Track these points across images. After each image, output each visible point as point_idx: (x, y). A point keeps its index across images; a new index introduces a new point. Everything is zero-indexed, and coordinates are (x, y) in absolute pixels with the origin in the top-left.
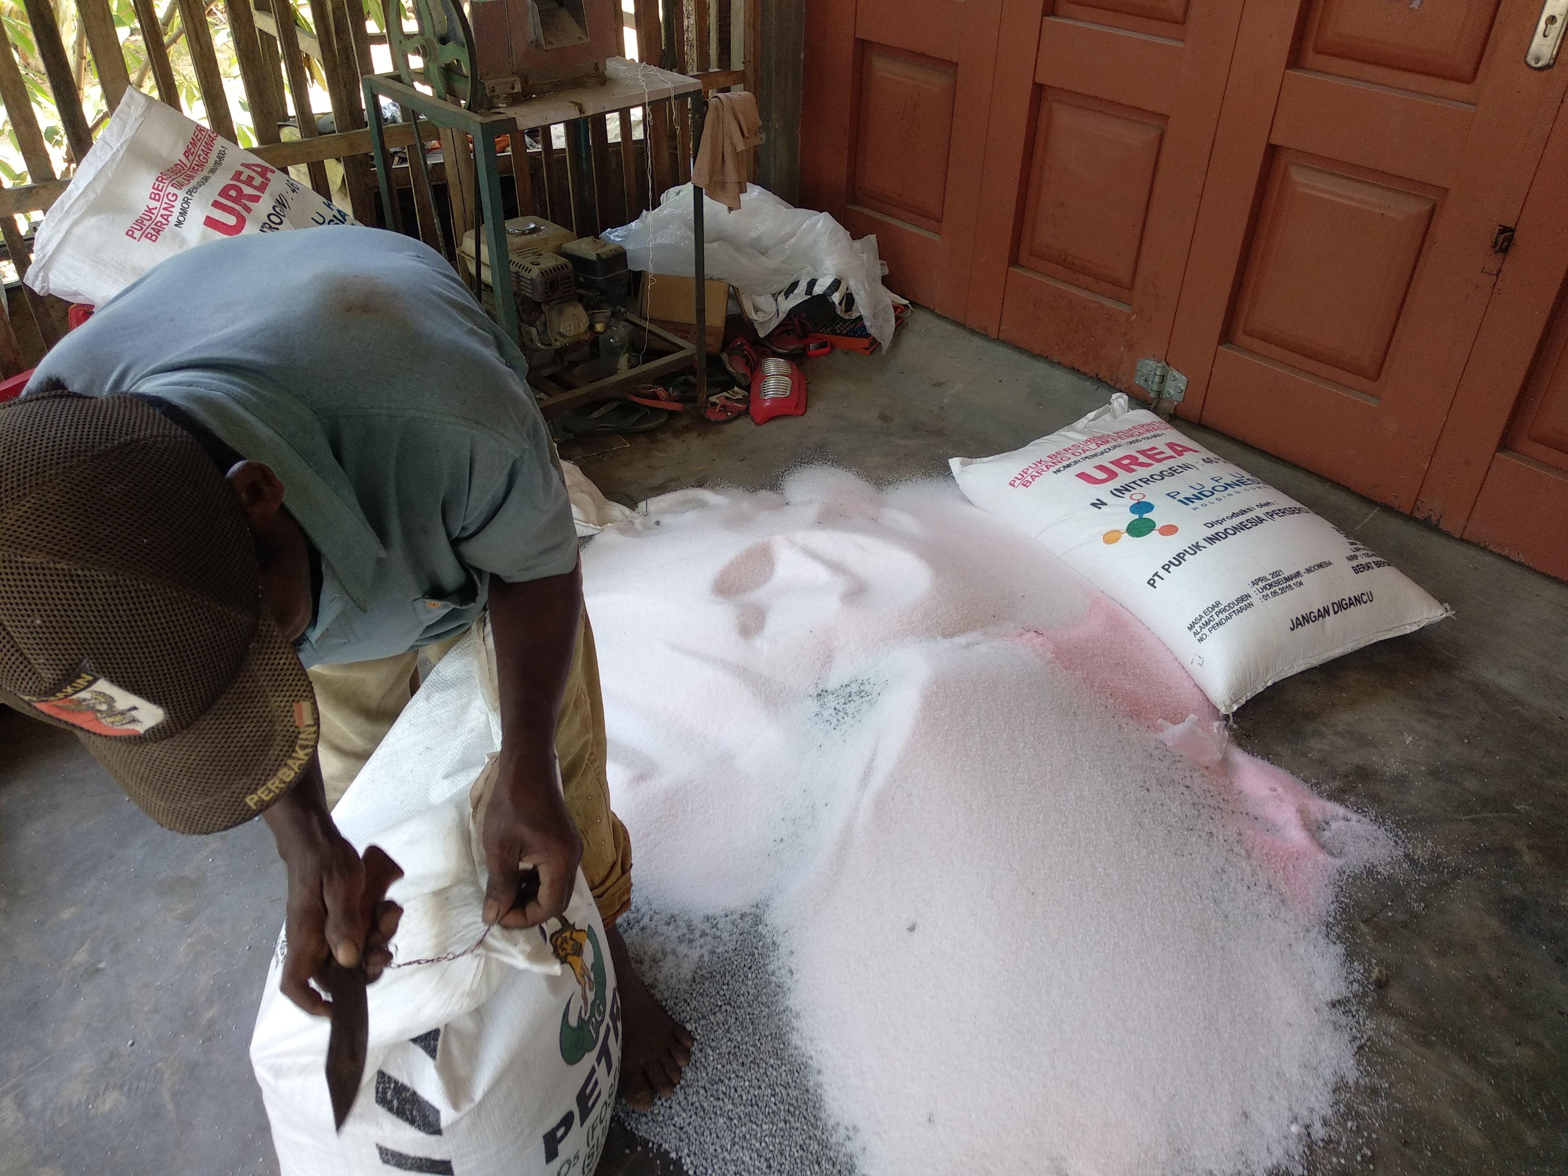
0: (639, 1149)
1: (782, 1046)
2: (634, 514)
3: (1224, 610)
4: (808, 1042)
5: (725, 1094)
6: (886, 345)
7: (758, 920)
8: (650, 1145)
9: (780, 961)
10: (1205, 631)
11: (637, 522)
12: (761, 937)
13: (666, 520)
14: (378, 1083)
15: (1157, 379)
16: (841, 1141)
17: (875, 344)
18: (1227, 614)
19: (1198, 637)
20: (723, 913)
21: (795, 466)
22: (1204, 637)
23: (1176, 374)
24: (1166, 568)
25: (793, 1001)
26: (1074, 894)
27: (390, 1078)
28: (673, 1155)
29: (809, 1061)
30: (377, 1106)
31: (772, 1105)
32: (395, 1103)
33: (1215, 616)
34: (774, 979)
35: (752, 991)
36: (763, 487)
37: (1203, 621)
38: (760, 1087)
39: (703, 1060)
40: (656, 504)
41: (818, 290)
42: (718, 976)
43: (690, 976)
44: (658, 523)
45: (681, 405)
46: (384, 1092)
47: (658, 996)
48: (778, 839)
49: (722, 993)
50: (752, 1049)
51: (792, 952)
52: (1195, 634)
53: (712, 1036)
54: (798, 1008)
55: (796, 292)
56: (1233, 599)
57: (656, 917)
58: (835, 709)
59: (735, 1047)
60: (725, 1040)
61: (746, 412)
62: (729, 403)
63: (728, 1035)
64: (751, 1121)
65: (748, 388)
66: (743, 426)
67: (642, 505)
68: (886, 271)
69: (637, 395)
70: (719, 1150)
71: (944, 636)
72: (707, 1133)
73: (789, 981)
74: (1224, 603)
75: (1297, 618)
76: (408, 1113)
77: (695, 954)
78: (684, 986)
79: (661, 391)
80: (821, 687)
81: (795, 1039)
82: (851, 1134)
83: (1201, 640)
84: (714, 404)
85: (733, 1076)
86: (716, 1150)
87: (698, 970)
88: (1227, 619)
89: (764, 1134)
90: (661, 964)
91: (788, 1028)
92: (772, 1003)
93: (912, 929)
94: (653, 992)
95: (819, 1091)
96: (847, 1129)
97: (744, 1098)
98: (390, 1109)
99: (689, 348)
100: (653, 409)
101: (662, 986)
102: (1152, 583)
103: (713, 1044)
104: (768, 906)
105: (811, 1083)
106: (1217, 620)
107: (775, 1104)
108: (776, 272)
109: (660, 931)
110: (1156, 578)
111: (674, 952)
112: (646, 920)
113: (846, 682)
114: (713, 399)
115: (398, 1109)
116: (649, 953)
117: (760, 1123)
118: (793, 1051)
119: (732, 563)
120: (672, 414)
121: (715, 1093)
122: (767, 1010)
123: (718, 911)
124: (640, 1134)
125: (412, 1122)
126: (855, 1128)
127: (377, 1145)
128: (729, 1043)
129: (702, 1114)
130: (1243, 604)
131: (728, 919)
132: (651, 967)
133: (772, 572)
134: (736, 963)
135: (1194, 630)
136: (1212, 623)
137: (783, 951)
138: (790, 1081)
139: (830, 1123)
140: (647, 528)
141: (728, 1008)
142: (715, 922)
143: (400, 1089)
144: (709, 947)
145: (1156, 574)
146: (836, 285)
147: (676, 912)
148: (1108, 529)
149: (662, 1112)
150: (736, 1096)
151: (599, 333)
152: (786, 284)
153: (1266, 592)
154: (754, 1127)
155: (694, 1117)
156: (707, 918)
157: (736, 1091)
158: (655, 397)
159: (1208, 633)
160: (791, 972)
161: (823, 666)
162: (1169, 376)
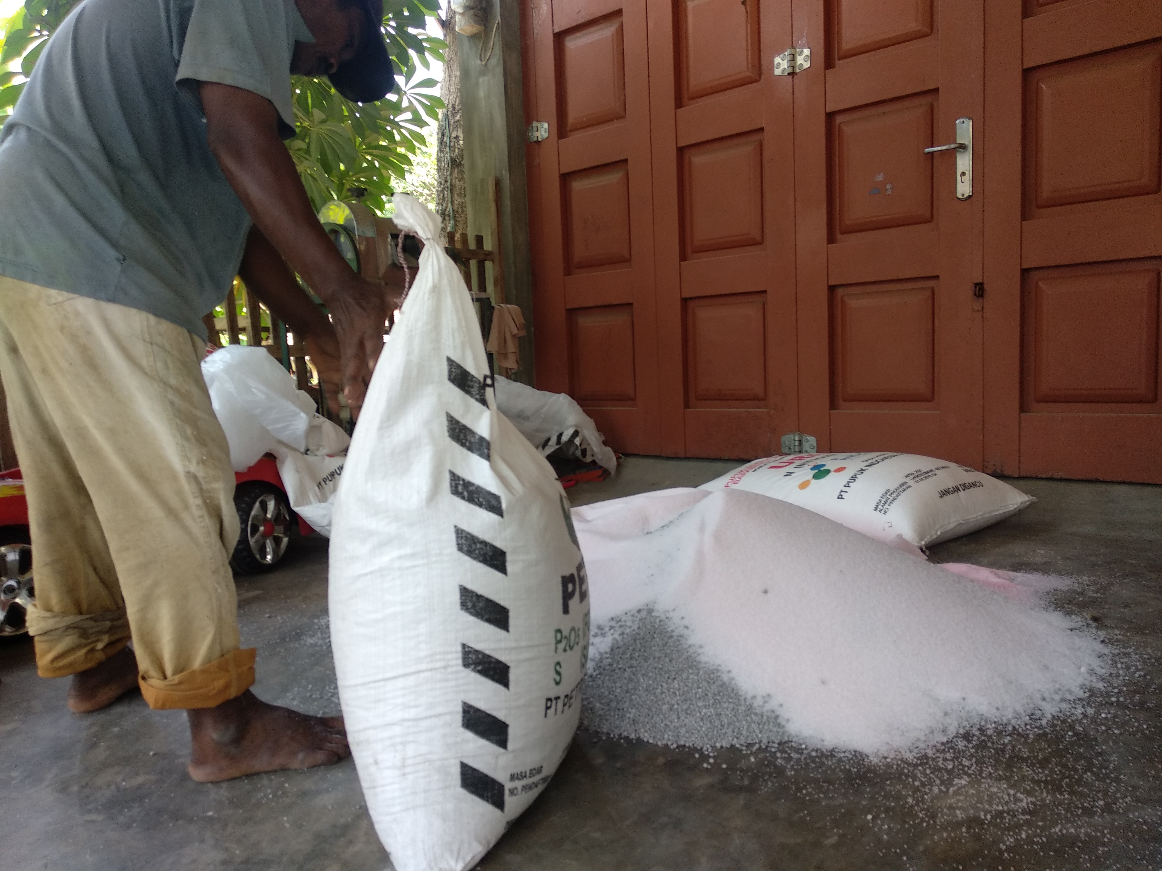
1: (695, 663)
3: (894, 492)
4: (714, 658)
6: (613, 472)
9: (676, 625)
10: (886, 506)
12: (657, 617)
14: (452, 480)
15: (797, 443)
16: (762, 704)
17: (606, 473)
18: (897, 493)
19: (883, 512)
20: (623, 613)
22: (887, 510)
23: (809, 438)
24: (847, 486)
25: (694, 641)
27: (458, 477)
28: (633, 736)
29: (720, 668)
30: (452, 496)
32: (466, 494)
33: (889, 497)
34: (674, 634)
35: (661, 643)
37: (883, 502)
41: (565, 438)
46: (456, 486)
48: (649, 575)
51: (683, 618)
52: (880, 511)
54: (699, 643)
55: (550, 443)
56: (897, 485)
73: (686, 632)
74: (892, 489)
75: (942, 491)
76: (476, 500)
77: (609, 641)
82: (767, 699)
83: (885, 512)
86: (666, 724)
88: (897, 496)
91: (696, 655)
92: (678, 645)
93: (766, 592)
95: (734, 681)
96: (763, 697)
98: (463, 498)
102: (840, 497)
104: (655, 602)
105: (725, 679)
106: (891, 498)
108: (537, 431)
110: (842, 493)
115: (468, 497)
118: (704, 664)
122: (676, 649)
123: (619, 613)
124: (601, 731)
125: (480, 505)
126: (769, 696)
127: (453, 527)
130: (904, 487)
131: (628, 615)
134: (642, 633)
135: (878, 509)
136: (889, 501)
137: (676, 619)
138: (709, 679)
139: (749, 696)
142: (618, 619)
143: (467, 484)
144: (618, 632)
145: (842, 491)
146: (576, 434)
148: (801, 481)
152: (543, 441)
153: (916, 480)
156: (616, 617)
159: (888, 507)
160: (687, 627)
162: (804, 439)
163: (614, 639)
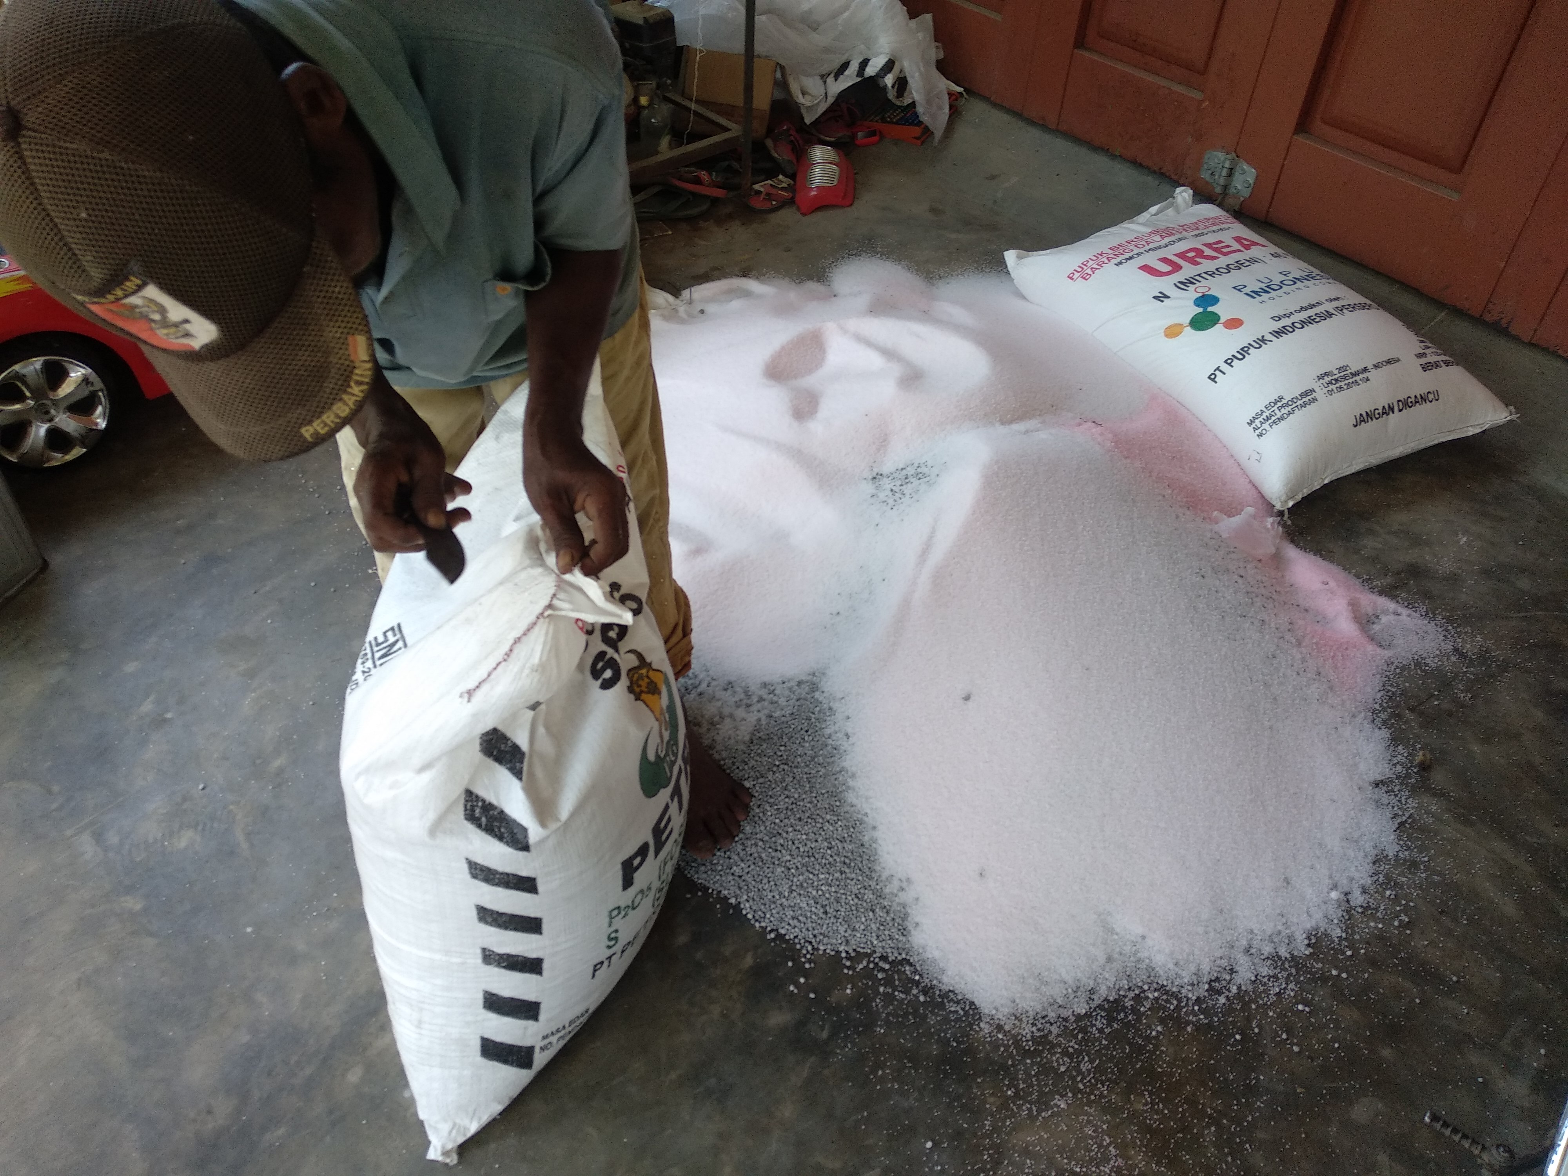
0: (700, 894)
1: (838, 803)
2: (678, 302)
3: (1287, 405)
4: (864, 800)
5: (782, 846)
6: (938, 134)
7: (814, 687)
8: (710, 891)
9: (837, 725)
10: (1266, 426)
11: (682, 309)
12: (818, 703)
13: (711, 308)
14: (466, 801)
15: (1225, 172)
16: (895, 891)
17: (927, 132)
18: (1289, 409)
19: (1257, 432)
20: (780, 680)
21: (843, 258)
22: (1264, 432)
23: (1246, 167)
24: (1229, 362)
25: (849, 762)
26: (1127, 671)
27: (477, 796)
28: (733, 901)
29: (865, 819)
30: (465, 822)
31: (828, 857)
32: (484, 820)
33: (1277, 411)
34: (830, 741)
35: (809, 753)
36: (810, 278)
37: (1264, 416)
38: (816, 841)
39: (761, 815)
40: (700, 292)
41: (870, 71)
42: (776, 738)
43: (747, 738)
44: (702, 312)
45: (725, 191)
46: (473, 811)
47: (716, 756)
48: (835, 612)
49: (780, 754)
50: (809, 805)
51: (848, 718)
52: (1255, 429)
53: (770, 793)
54: (854, 769)
55: (846, 73)
56: (1297, 393)
57: (714, 683)
58: (892, 490)
59: (792, 803)
60: (783, 797)
61: (791, 202)
62: (774, 191)
63: (786, 792)
64: (808, 871)
65: (793, 177)
66: (788, 216)
67: (686, 293)
68: (941, 56)
69: (680, 179)
70: (777, 897)
71: (1003, 423)
72: (765, 881)
73: (844, 743)
74: (1288, 398)
75: (1361, 415)
76: (496, 830)
77: (752, 718)
78: (742, 747)
79: (704, 175)
80: (876, 470)
81: (851, 797)
82: (904, 885)
83: (1260, 435)
84: (758, 192)
85: (790, 829)
86: (774, 897)
87: (756, 732)
88: (1289, 414)
89: (820, 883)
90: (718, 726)
91: (844, 788)
92: (828, 763)
93: (967, 698)
94: (711, 752)
95: (874, 845)
96: (901, 880)
97: (802, 849)
98: (479, 826)
99: (735, 130)
100: (694, 194)
101: (719, 747)
102: (1212, 378)
103: (772, 800)
104: (824, 674)
105: (866, 838)
106: (1279, 414)
107: (831, 856)
108: (827, 50)
109: (717, 696)
110: (1217, 372)
111: (731, 716)
112: (704, 686)
113: (901, 466)
114: (757, 187)
115: (486, 825)
116: (707, 716)
117: (816, 872)
118: (848, 808)
119: (783, 348)
120: (715, 201)
121: (773, 845)
122: (823, 770)
123: (776, 678)
124: (700, 881)
125: (501, 838)
126: (908, 880)
127: (467, 859)
128: (787, 800)
129: (760, 864)
130: (1306, 399)
131: (785, 685)
132: (709, 730)
133: (823, 359)
134: (793, 726)
135: (1253, 425)
136: (1273, 418)
137: (839, 716)
138: (846, 835)
139: (884, 876)
140: (691, 316)
141: (786, 767)
142: (772, 688)
143: (488, 807)
144: (766, 712)
145: (1218, 369)
146: (889, 66)
147: (732, 679)
148: (1169, 322)
149: (721, 862)
150: (794, 847)
151: (644, 107)
152: (836, 65)
153: (1331, 387)
154: (811, 876)
155: (752, 867)
156: (765, 685)
157: (793, 843)
158: (698, 181)
159: (1268, 428)
160: (847, 736)
161: (879, 450)
162: (1238, 169)
163: (759, 720)
